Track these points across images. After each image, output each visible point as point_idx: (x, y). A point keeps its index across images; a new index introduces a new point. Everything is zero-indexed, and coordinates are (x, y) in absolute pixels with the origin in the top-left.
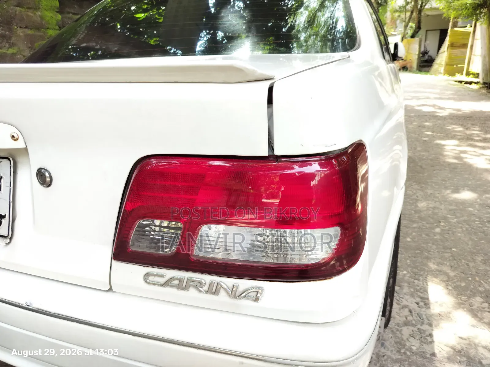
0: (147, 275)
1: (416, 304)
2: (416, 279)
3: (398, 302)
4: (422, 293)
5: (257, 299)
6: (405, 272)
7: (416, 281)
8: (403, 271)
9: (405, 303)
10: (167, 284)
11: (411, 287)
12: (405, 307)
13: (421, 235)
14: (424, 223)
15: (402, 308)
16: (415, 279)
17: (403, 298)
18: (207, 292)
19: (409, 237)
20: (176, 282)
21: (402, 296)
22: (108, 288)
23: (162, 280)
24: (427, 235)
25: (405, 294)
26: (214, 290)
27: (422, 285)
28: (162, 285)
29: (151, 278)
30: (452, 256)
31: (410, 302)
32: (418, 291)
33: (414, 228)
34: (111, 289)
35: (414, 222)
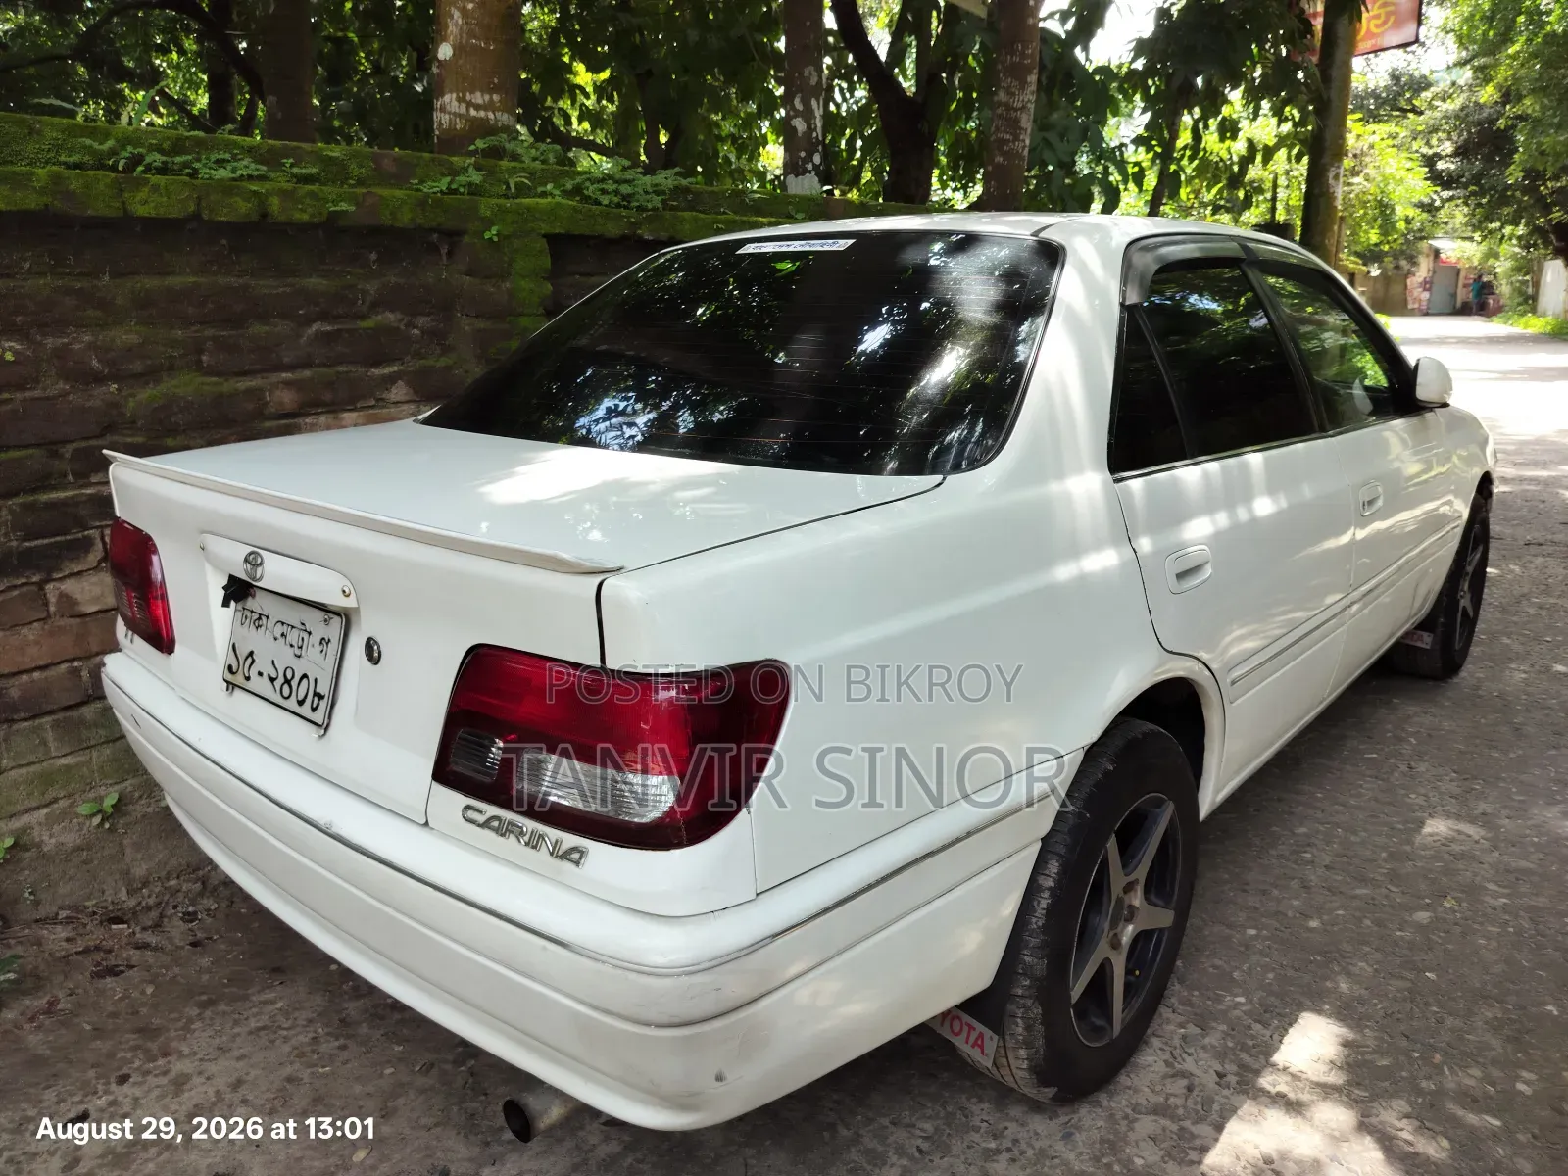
0: (468, 807)
1: (1215, 1076)
2: (1260, 1022)
3: (1171, 1060)
4: (1251, 1056)
5: (577, 863)
6: (1241, 999)
7: (1258, 1027)
8: (1236, 995)
9: (1189, 1065)
10: (485, 825)
11: (1233, 1037)
12: (1183, 1074)
13: (1360, 920)
14: (1393, 889)
15: (1173, 1076)
16: (1256, 1021)
17: (1189, 1055)
18: (527, 844)
19: (1320, 918)
20: (495, 824)
21: (1191, 1050)
22: (424, 821)
23: (481, 819)
24: (1379, 923)
25: (1204, 1047)
26: (535, 842)
27: (1268, 1037)
28: (479, 826)
29: (471, 814)
30: (1410, 991)
31: (1202, 1067)
32: (1244, 1048)
33: (1355, 897)
34: (427, 824)
35: (1363, 880)
